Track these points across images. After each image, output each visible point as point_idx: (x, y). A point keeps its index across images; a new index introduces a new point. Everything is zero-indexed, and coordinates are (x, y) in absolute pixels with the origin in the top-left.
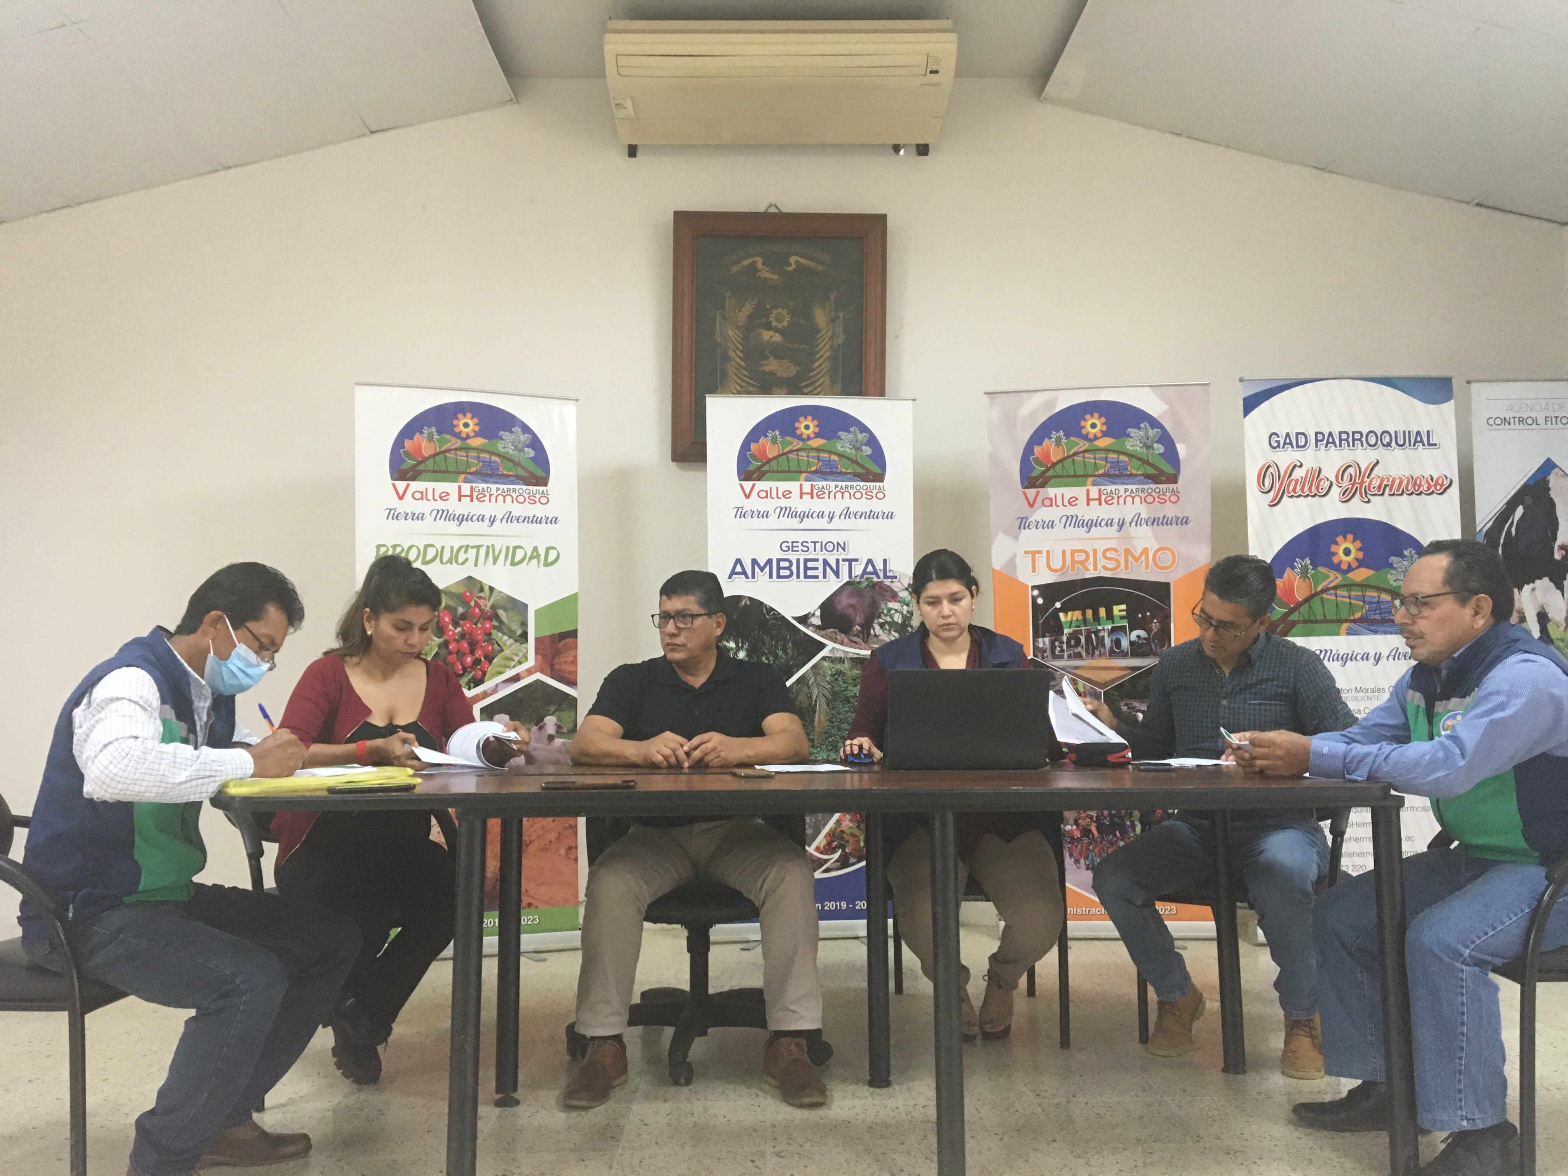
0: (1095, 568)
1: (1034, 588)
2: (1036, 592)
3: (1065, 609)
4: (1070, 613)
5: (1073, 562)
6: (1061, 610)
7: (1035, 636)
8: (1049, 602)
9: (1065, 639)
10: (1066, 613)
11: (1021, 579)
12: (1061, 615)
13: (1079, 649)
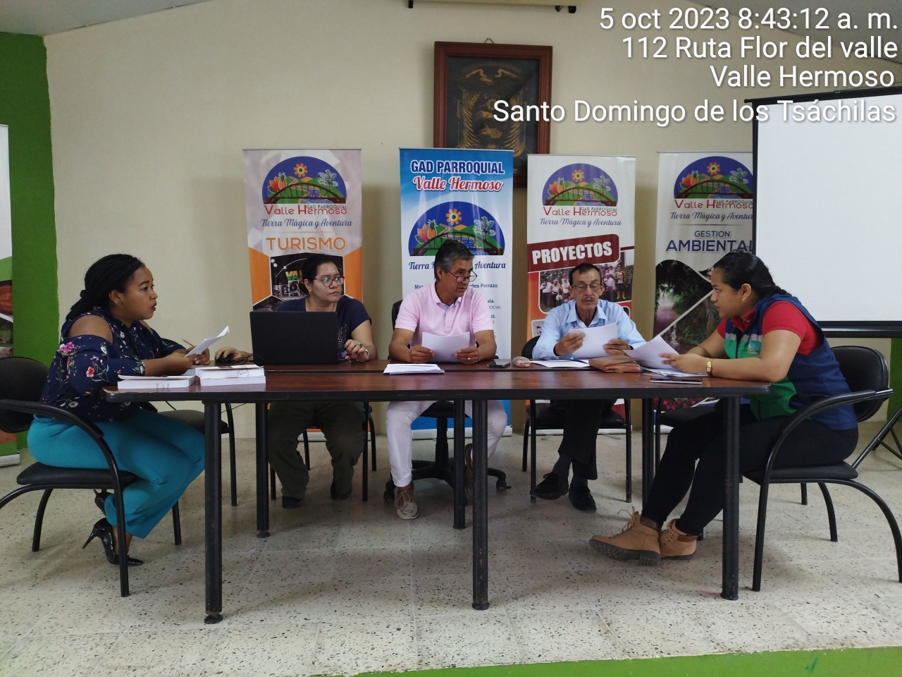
0: (304, 249)
1: (272, 258)
2: (273, 261)
3: (289, 270)
4: (291, 272)
5: (292, 245)
6: (286, 270)
7: (274, 284)
8: (280, 266)
9: (289, 286)
10: (289, 272)
11: (265, 253)
12: (287, 273)
13: (297, 291)
